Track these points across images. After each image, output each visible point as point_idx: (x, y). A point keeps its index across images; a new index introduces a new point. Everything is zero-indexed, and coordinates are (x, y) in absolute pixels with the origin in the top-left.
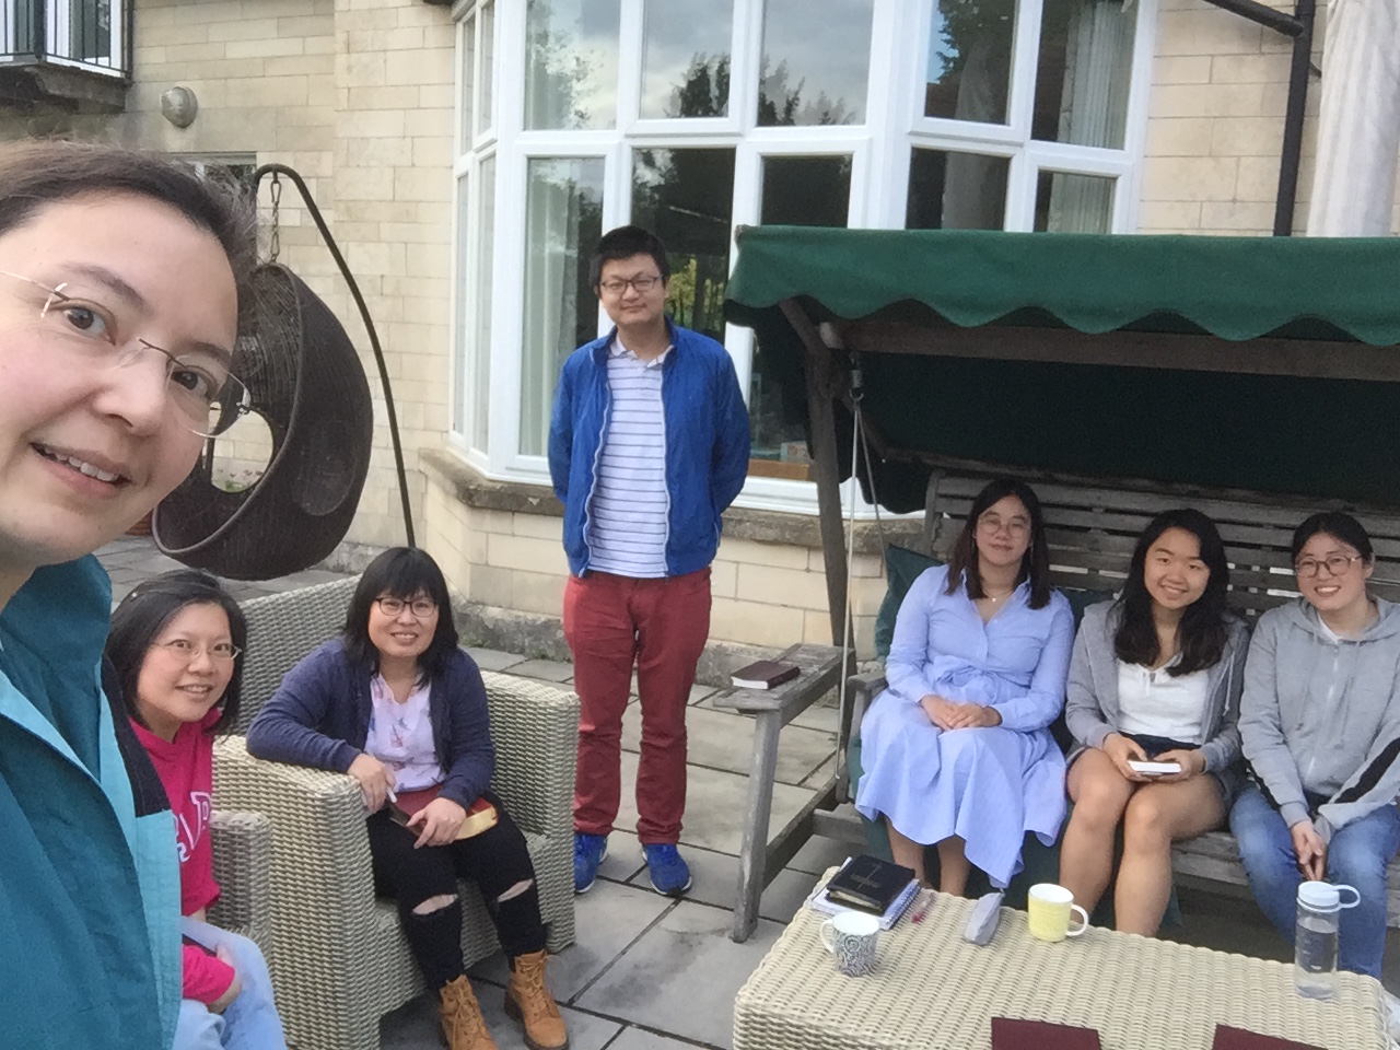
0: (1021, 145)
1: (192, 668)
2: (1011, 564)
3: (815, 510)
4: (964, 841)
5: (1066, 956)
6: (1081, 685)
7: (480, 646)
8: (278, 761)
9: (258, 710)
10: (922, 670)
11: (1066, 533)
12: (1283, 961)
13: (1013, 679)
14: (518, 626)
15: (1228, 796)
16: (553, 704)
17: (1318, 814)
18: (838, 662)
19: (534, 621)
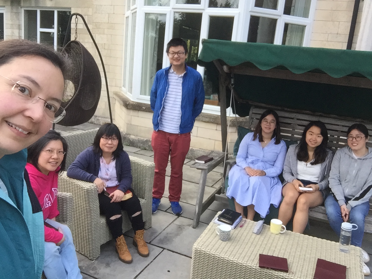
0: (280, 16)
1: (52, 157)
2: (271, 132)
3: (219, 114)
4: (254, 206)
5: (279, 238)
6: (287, 166)
7: (129, 146)
8: (75, 179)
9: (70, 165)
10: (245, 160)
11: (286, 125)
12: (336, 242)
13: (269, 163)
14: (139, 141)
15: (324, 197)
16: (148, 166)
17: (348, 203)
18: (223, 156)
19: (143, 140)
